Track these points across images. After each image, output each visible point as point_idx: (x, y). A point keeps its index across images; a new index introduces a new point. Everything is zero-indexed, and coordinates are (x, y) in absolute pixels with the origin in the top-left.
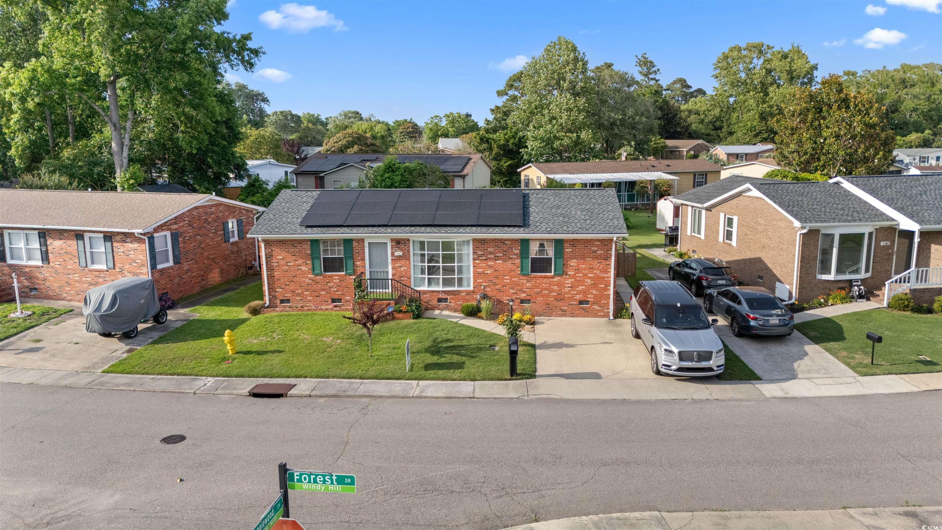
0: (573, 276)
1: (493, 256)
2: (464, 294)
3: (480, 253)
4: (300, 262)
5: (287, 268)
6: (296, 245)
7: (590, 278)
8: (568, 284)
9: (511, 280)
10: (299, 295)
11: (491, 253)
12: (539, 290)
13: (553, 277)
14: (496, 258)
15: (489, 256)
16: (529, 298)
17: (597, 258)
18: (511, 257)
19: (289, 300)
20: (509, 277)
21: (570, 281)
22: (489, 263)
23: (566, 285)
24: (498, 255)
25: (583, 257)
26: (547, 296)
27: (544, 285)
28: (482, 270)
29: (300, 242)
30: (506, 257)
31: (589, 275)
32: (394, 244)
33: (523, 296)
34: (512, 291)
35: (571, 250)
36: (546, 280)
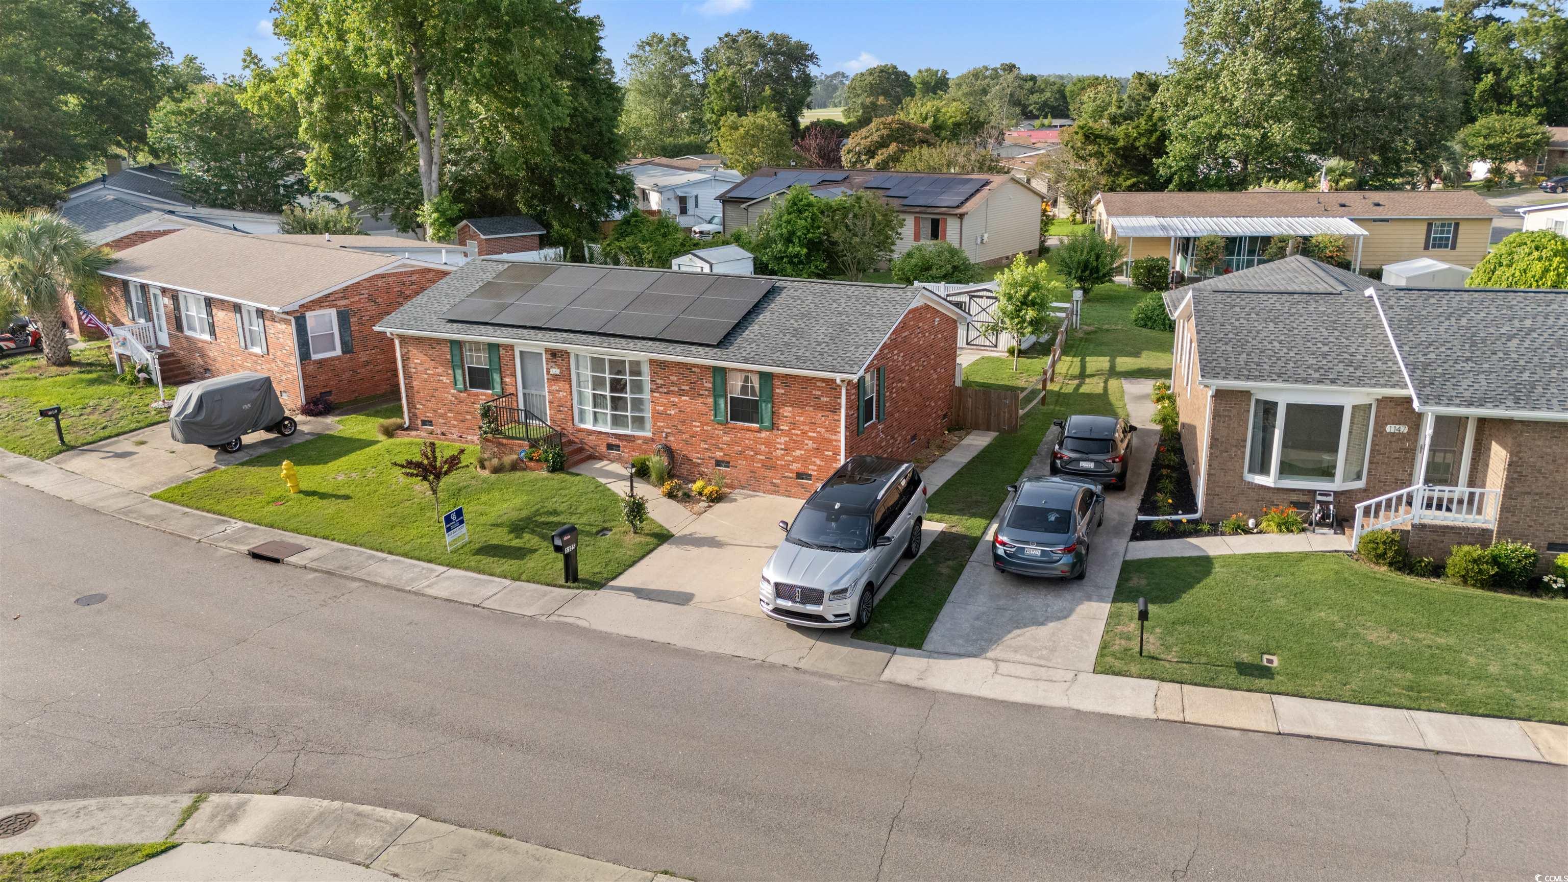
0: (788, 433)
1: (676, 389)
2: (640, 442)
3: (659, 382)
4: (440, 370)
5: (426, 376)
6: (434, 345)
7: (810, 438)
8: (780, 444)
9: (702, 429)
10: (442, 416)
11: (673, 384)
12: (740, 449)
13: (759, 431)
14: (682, 392)
15: (672, 388)
16: (727, 459)
17: (820, 407)
18: (701, 392)
19: (431, 422)
20: (698, 424)
21: (783, 440)
22: (672, 399)
23: (778, 446)
24: (683, 387)
25: (800, 404)
26: (753, 458)
27: (747, 441)
28: (662, 408)
29: (439, 341)
30: (694, 393)
31: (810, 434)
32: (549, 356)
33: (719, 454)
34: (703, 445)
35: (783, 391)
36: (749, 435)
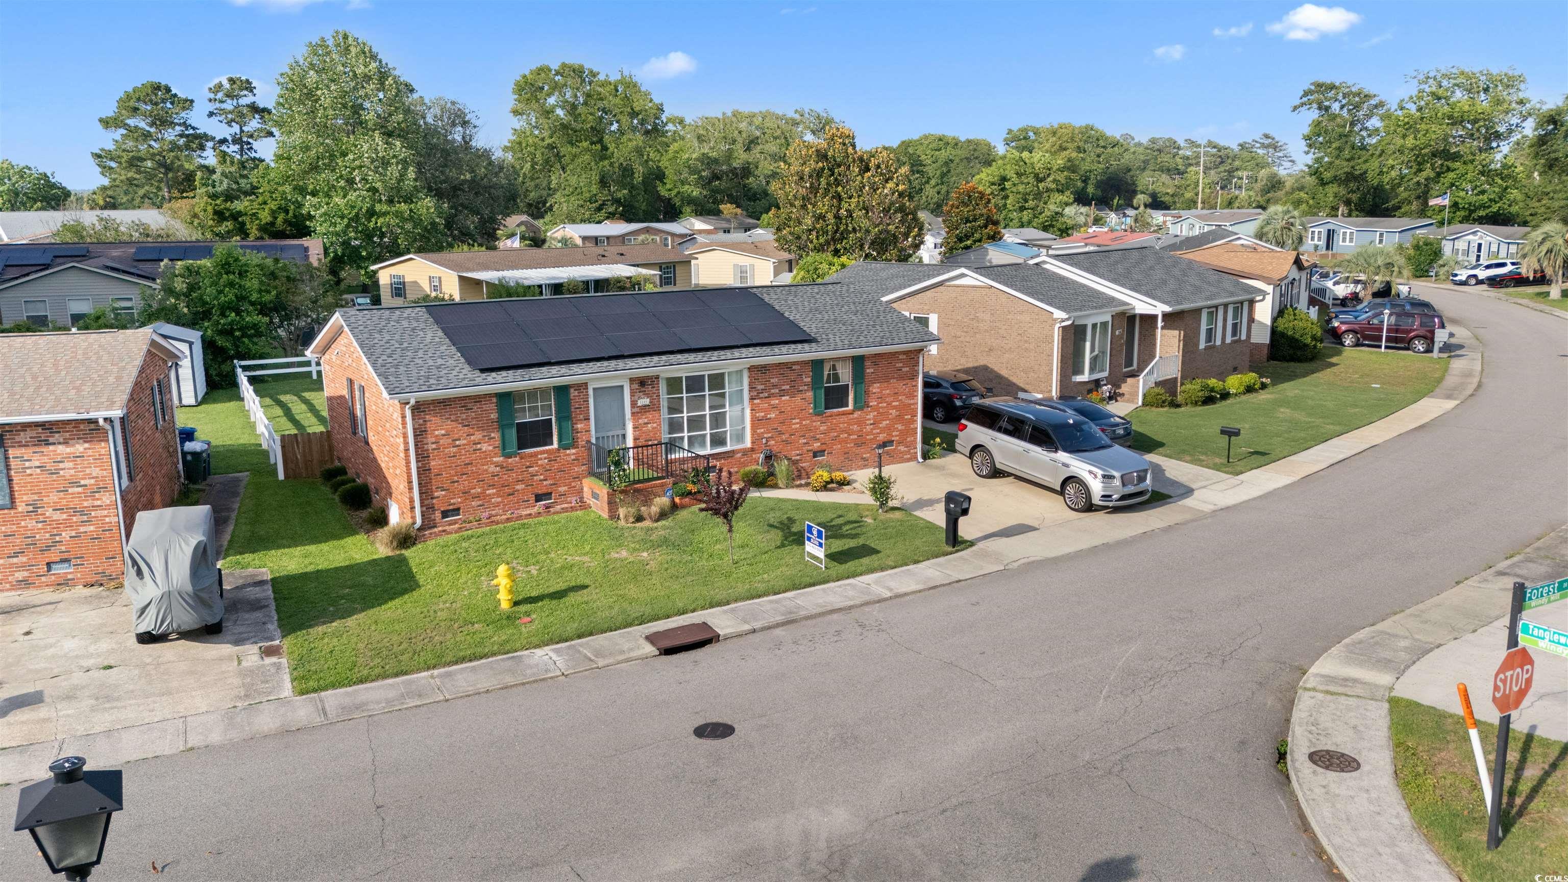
0: (876, 409)
1: (777, 391)
2: (739, 455)
3: (760, 387)
4: (478, 436)
5: (455, 449)
6: (470, 406)
7: (895, 407)
8: (869, 419)
9: (800, 423)
10: (476, 497)
11: (775, 386)
12: (836, 434)
13: (852, 413)
14: (783, 393)
15: (773, 391)
16: (824, 447)
17: (901, 378)
18: (801, 388)
20: (798, 421)
21: (871, 416)
22: (773, 402)
23: (868, 422)
24: (784, 388)
25: (886, 379)
26: (845, 441)
27: (841, 425)
28: (763, 414)
29: (478, 399)
30: (794, 391)
31: (894, 404)
32: (636, 386)
33: (817, 445)
34: (803, 441)
35: (872, 370)
36: (844, 418)
